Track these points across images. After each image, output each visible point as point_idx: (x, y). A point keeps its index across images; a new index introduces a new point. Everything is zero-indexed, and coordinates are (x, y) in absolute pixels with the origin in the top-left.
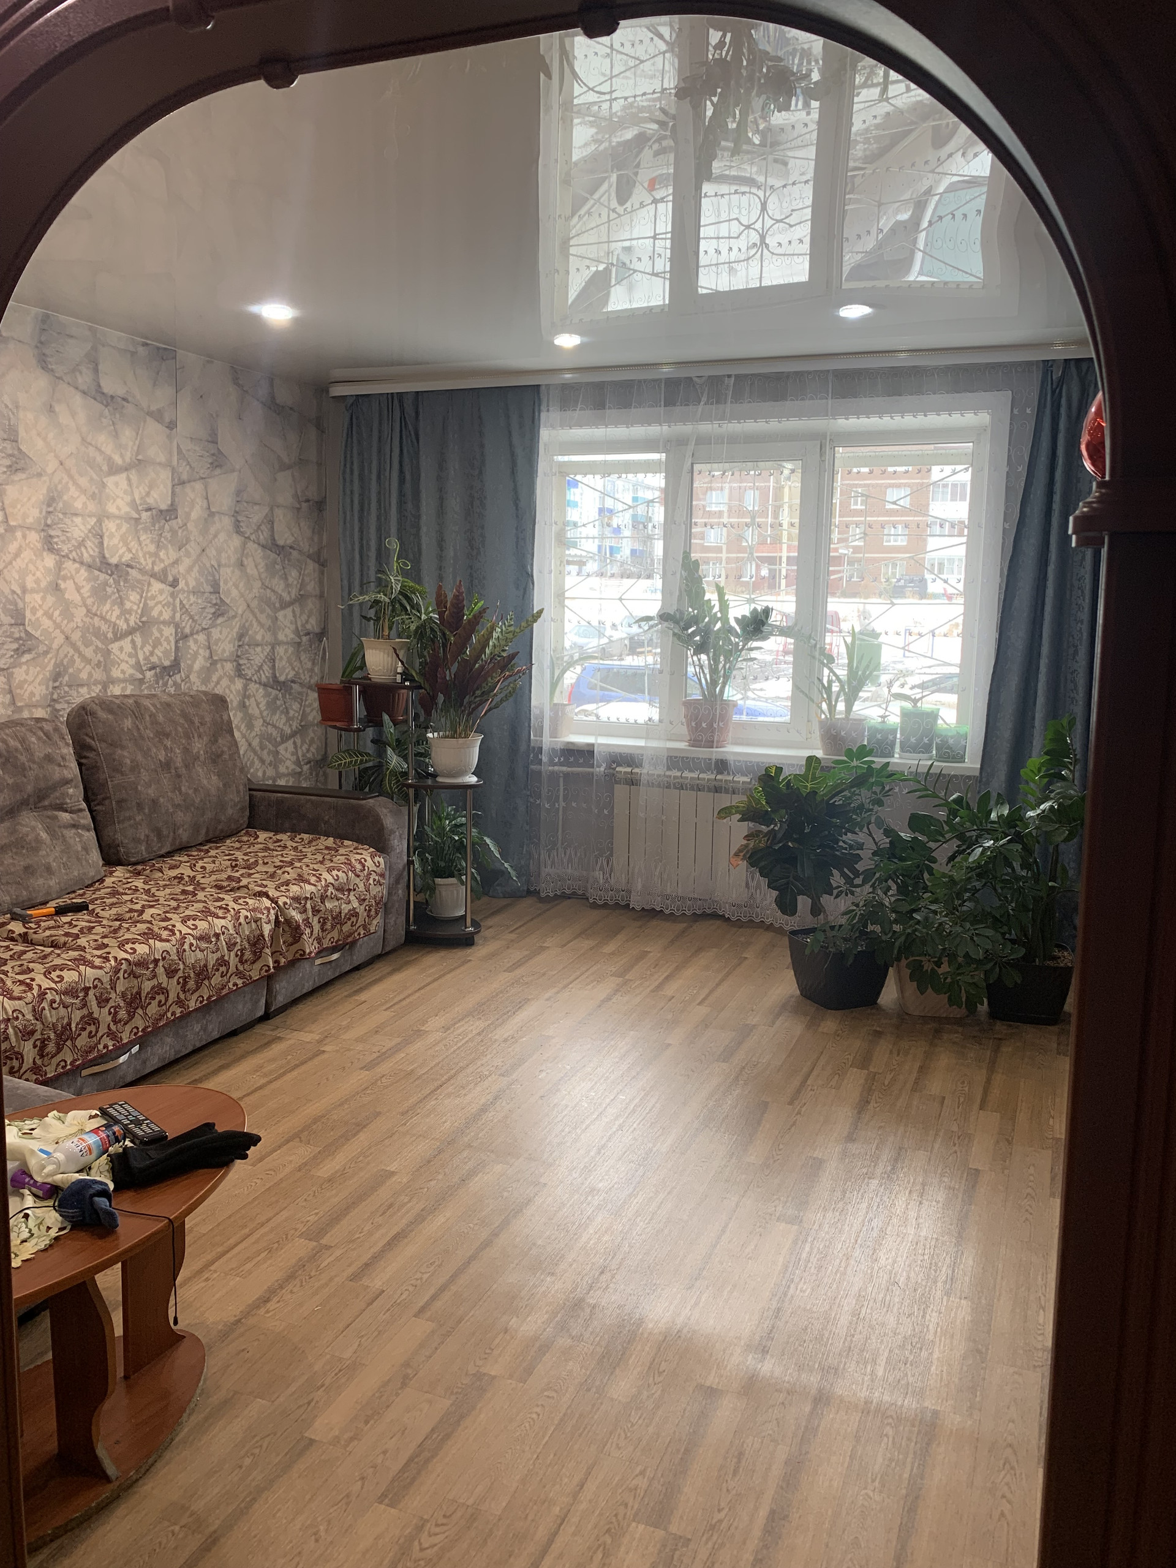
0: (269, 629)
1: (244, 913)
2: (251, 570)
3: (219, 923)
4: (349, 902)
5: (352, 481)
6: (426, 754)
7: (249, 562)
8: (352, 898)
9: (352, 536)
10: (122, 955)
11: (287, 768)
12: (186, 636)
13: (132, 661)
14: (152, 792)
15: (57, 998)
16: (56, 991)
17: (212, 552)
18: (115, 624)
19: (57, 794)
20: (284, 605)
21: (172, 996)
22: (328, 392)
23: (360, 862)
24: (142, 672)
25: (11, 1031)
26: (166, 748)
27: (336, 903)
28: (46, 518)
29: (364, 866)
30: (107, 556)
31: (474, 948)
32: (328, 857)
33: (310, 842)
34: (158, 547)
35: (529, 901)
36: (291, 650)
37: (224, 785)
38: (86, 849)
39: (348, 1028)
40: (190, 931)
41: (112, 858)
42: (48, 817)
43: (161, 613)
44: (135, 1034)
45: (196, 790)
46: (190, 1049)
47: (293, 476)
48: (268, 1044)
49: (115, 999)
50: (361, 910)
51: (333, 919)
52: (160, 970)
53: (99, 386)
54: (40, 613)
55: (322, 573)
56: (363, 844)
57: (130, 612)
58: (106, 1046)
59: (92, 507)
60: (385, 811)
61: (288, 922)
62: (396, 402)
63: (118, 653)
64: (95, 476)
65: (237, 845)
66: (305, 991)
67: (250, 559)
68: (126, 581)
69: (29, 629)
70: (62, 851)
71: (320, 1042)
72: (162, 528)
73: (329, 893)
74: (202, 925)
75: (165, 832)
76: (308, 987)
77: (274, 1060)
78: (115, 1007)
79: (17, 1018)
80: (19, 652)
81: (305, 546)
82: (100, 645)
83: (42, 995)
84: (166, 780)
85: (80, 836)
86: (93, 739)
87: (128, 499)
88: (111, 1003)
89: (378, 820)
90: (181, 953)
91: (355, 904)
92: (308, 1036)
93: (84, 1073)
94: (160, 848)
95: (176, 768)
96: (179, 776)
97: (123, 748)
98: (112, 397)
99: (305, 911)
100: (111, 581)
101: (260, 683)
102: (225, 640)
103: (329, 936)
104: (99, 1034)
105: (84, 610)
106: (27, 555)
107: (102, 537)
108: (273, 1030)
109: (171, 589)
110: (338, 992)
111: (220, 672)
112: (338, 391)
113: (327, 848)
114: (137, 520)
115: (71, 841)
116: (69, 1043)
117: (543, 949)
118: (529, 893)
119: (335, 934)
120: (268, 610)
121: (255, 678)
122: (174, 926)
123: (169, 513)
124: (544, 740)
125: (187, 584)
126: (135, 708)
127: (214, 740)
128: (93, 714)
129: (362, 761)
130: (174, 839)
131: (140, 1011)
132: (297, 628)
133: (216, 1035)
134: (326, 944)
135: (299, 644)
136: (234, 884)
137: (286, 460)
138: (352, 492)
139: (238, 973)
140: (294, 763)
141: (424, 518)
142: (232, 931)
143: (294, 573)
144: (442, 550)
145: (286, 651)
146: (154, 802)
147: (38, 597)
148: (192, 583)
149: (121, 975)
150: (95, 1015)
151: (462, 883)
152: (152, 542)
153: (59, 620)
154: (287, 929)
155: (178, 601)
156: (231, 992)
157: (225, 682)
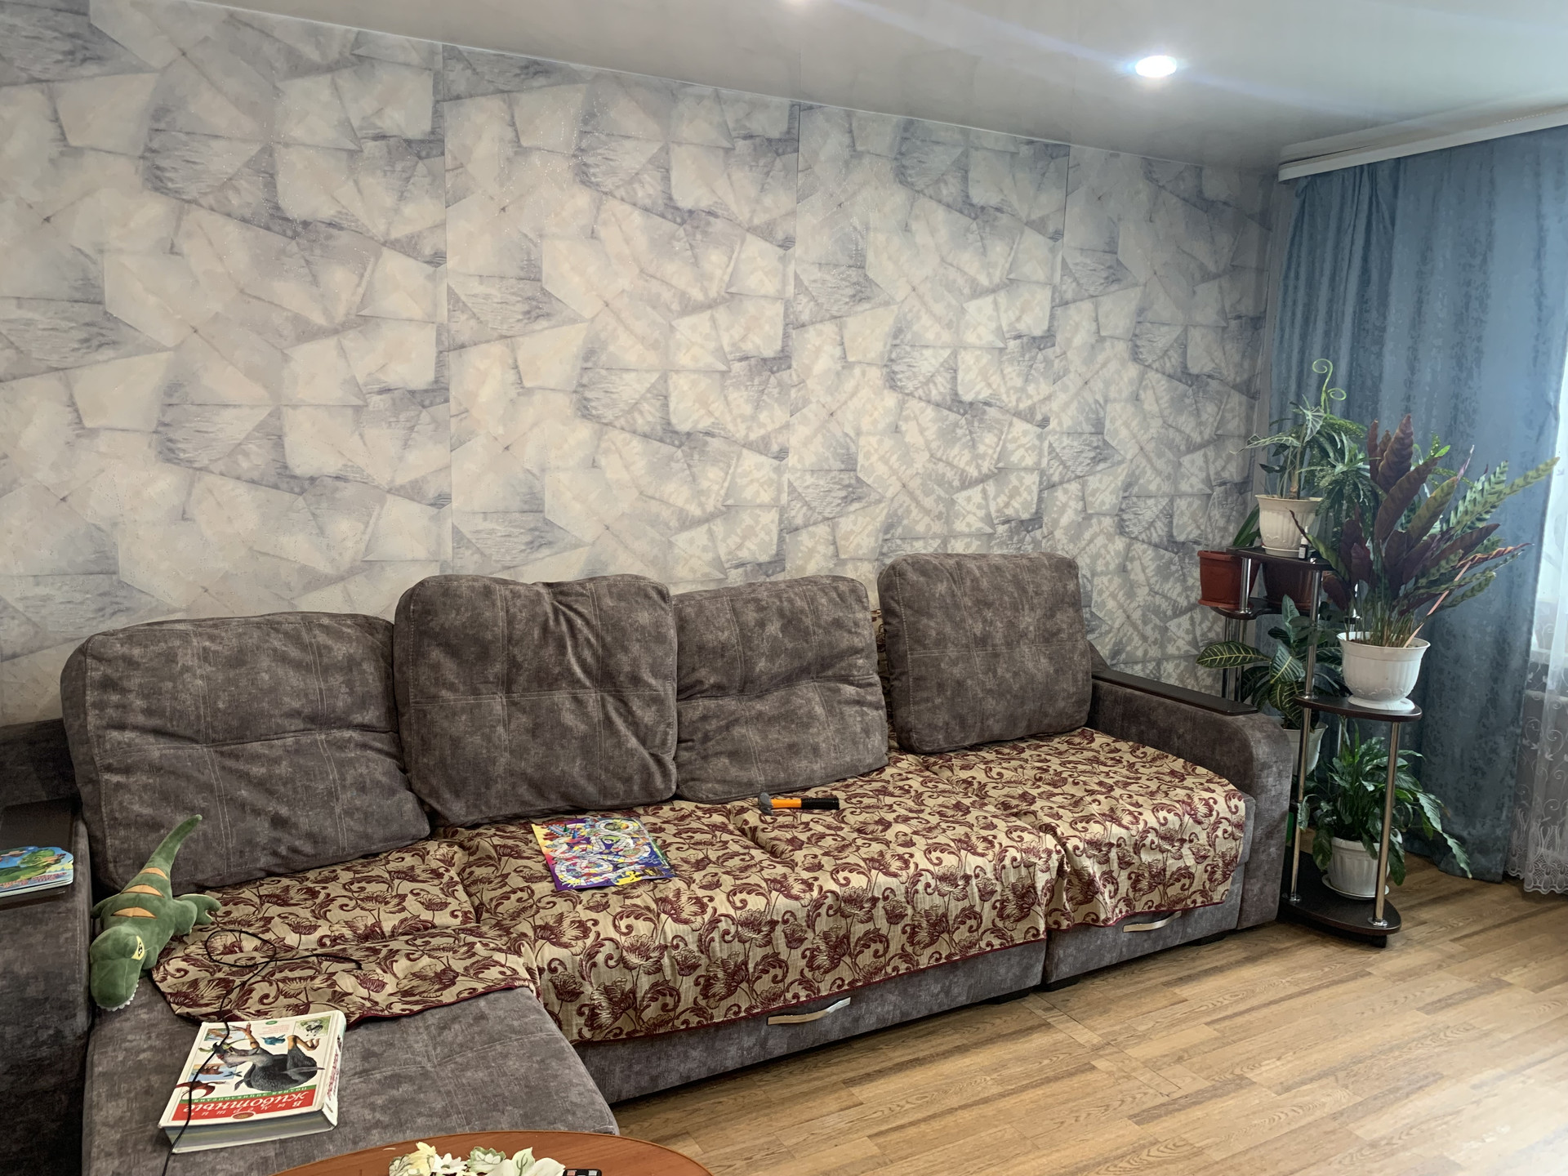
0: (1168, 477)
1: (1012, 852)
2: (1149, 404)
3: (972, 862)
4: (1181, 857)
5: (1296, 287)
6: (1338, 660)
7: (1148, 398)
8: (1185, 851)
9: (1289, 358)
10: (831, 885)
11: (1178, 648)
12: (1053, 486)
13: (981, 513)
14: (957, 671)
15: (733, 930)
16: (733, 919)
17: (1098, 385)
18: (963, 471)
19: (843, 664)
20: (1192, 448)
21: (894, 948)
22: (1276, 176)
23: (1207, 804)
24: (993, 526)
25: (666, 961)
26: (985, 621)
27: (1160, 856)
28: (891, 352)
29: (1211, 810)
30: (960, 392)
31: (1384, 953)
32: (1164, 787)
33: (1154, 760)
34: (1026, 381)
35: (1505, 891)
36: (1197, 503)
37: (1056, 671)
38: (867, 731)
39: (1143, 1037)
40: (931, 867)
41: (903, 742)
42: (829, 689)
43: (1023, 458)
44: (839, 987)
45: (1016, 674)
46: (925, 1013)
47: (1220, 287)
48: (1030, 1030)
49: (812, 939)
50: (1198, 870)
51: (1152, 876)
52: (879, 912)
53: (968, 197)
54: (874, 458)
55: (1252, 408)
56: (1221, 776)
57: (983, 456)
58: (796, 996)
59: (946, 336)
60: (1258, 735)
61: (1078, 873)
62: (1365, 174)
63: (964, 503)
64: (954, 302)
65: (1064, 747)
66: (1104, 963)
67: (1150, 392)
68: (981, 421)
69: (860, 475)
70: (837, 731)
71: (1096, 1049)
72: (1034, 358)
73: (1147, 842)
74: (950, 860)
75: (970, 721)
76: (1108, 959)
77: (1022, 1059)
78: (813, 950)
79: (677, 947)
80: (847, 500)
81: (1230, 374)
82: (942, 494)
83: (714, 922)
84: (978, 659)
85: (863, 714)
86: (898, 603)
87: (993, 325)
88: (806, 945)
89: (1245, 747)
90: (911, 895)
91: (1190, 861)
92: (1084, 1035)
93: (772, 1020)
94: (966, 738)
95: (994, 646)
96: (996, 655)
97: (930, 616)
98: (983, 208)
99: (1107, 861)
100: (963, 421)
101: (1150, 543)
102: (1105, 489)
103: (1145, 899)
104: (788, 980)
105: (927, 455)
106: (865, 393)
107: (955, 371)
108: (1047, 1010)
109: (1039, 430)
110: (1155, 974)
111: (1095, 528)
112: (1288, 173)
113: (1173, 773)
114: (1002, 350)
115: (850, 721)
116: (744, 985)
117: (1500, 985)
118: (1507, 878)
119: (1155, 897)
120: (1169, 455)
121: (1143, 536)
122: (912, 856)
123: (1045, 340)
124: (1553, 653)
125: (1060, 424)
126: (956, 571)
127: (1050, 614)
128: (901, 575)
129: (1244, 658)
130: (982, 729)
131: (847, 959)
132: (1208, 475)
133: (963, 1000)
134: (1139, 907)
135: (1209, 496)
136: (1024, 806)
137: (1212, 267)
138: (1295, 303)
139: (995, 930)
140: (1189, 643)
141: (1391, 330)
142: (990, 875)
143: (1211, 408)
144: (1413, 373)
145: (1190, 505)
146: (960, 684)
147: (873, 440)
148: (1067, 422)
149: (823, 910)
150: (783, 957)
151: (1374, 854)
152: (1019, 375)
153: (896, 466)
154: (1075, 881)
155: (1046, 444)
156: (982, 954)
157: (1100, 541)
